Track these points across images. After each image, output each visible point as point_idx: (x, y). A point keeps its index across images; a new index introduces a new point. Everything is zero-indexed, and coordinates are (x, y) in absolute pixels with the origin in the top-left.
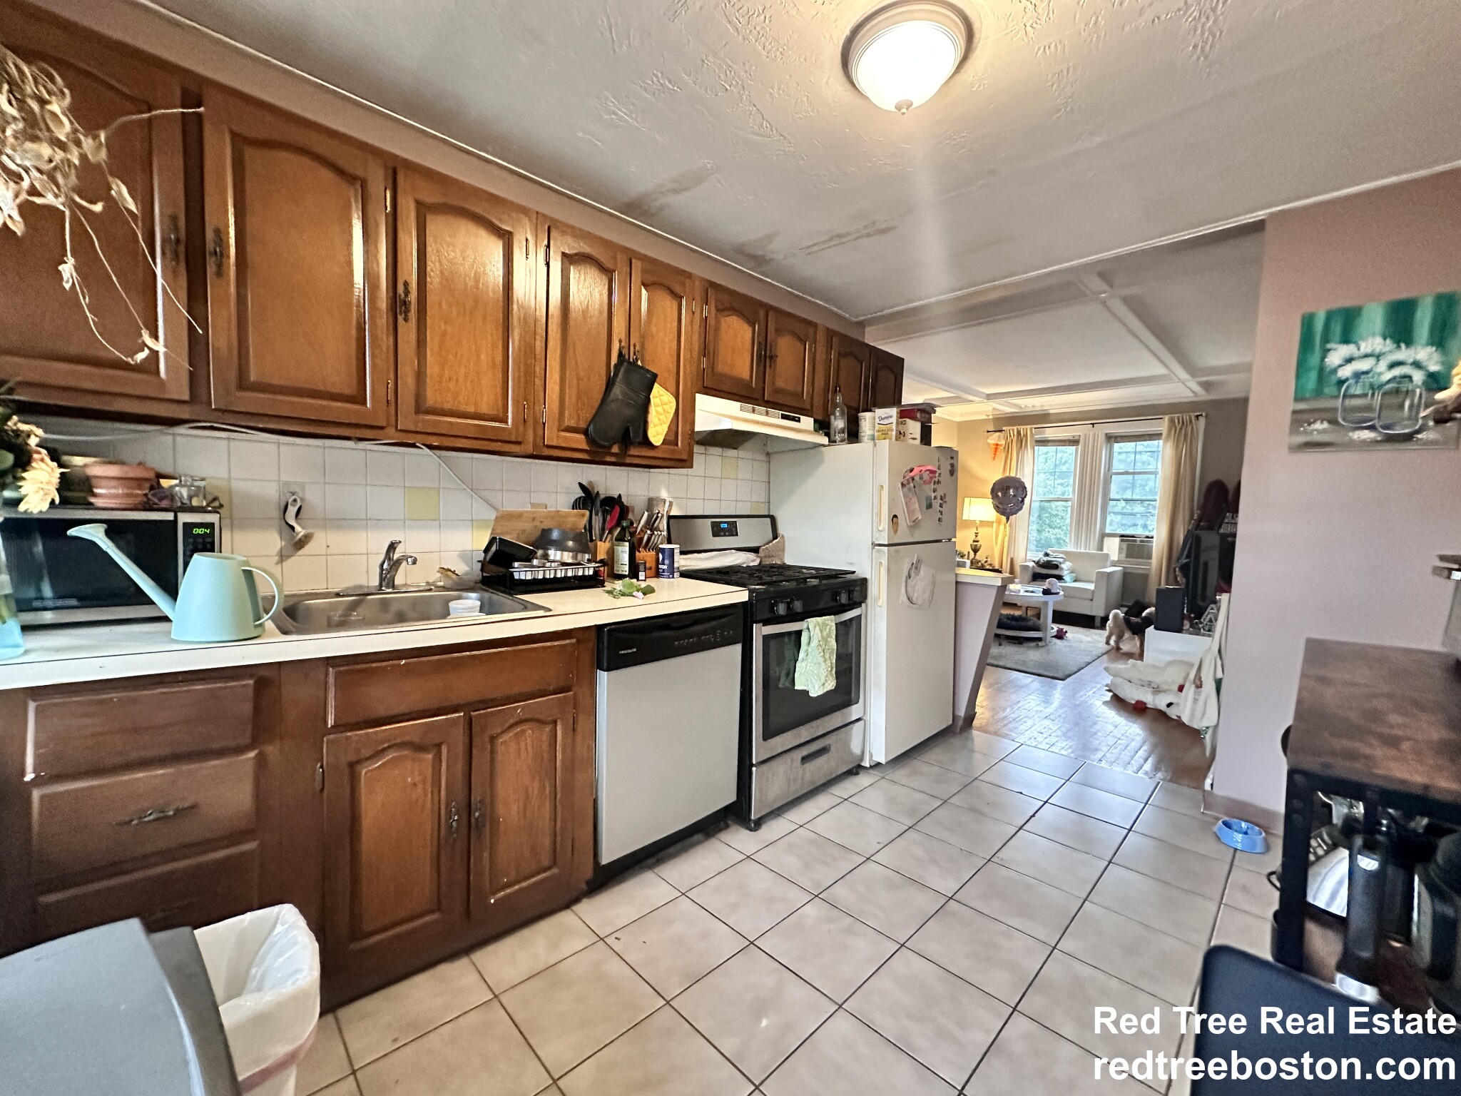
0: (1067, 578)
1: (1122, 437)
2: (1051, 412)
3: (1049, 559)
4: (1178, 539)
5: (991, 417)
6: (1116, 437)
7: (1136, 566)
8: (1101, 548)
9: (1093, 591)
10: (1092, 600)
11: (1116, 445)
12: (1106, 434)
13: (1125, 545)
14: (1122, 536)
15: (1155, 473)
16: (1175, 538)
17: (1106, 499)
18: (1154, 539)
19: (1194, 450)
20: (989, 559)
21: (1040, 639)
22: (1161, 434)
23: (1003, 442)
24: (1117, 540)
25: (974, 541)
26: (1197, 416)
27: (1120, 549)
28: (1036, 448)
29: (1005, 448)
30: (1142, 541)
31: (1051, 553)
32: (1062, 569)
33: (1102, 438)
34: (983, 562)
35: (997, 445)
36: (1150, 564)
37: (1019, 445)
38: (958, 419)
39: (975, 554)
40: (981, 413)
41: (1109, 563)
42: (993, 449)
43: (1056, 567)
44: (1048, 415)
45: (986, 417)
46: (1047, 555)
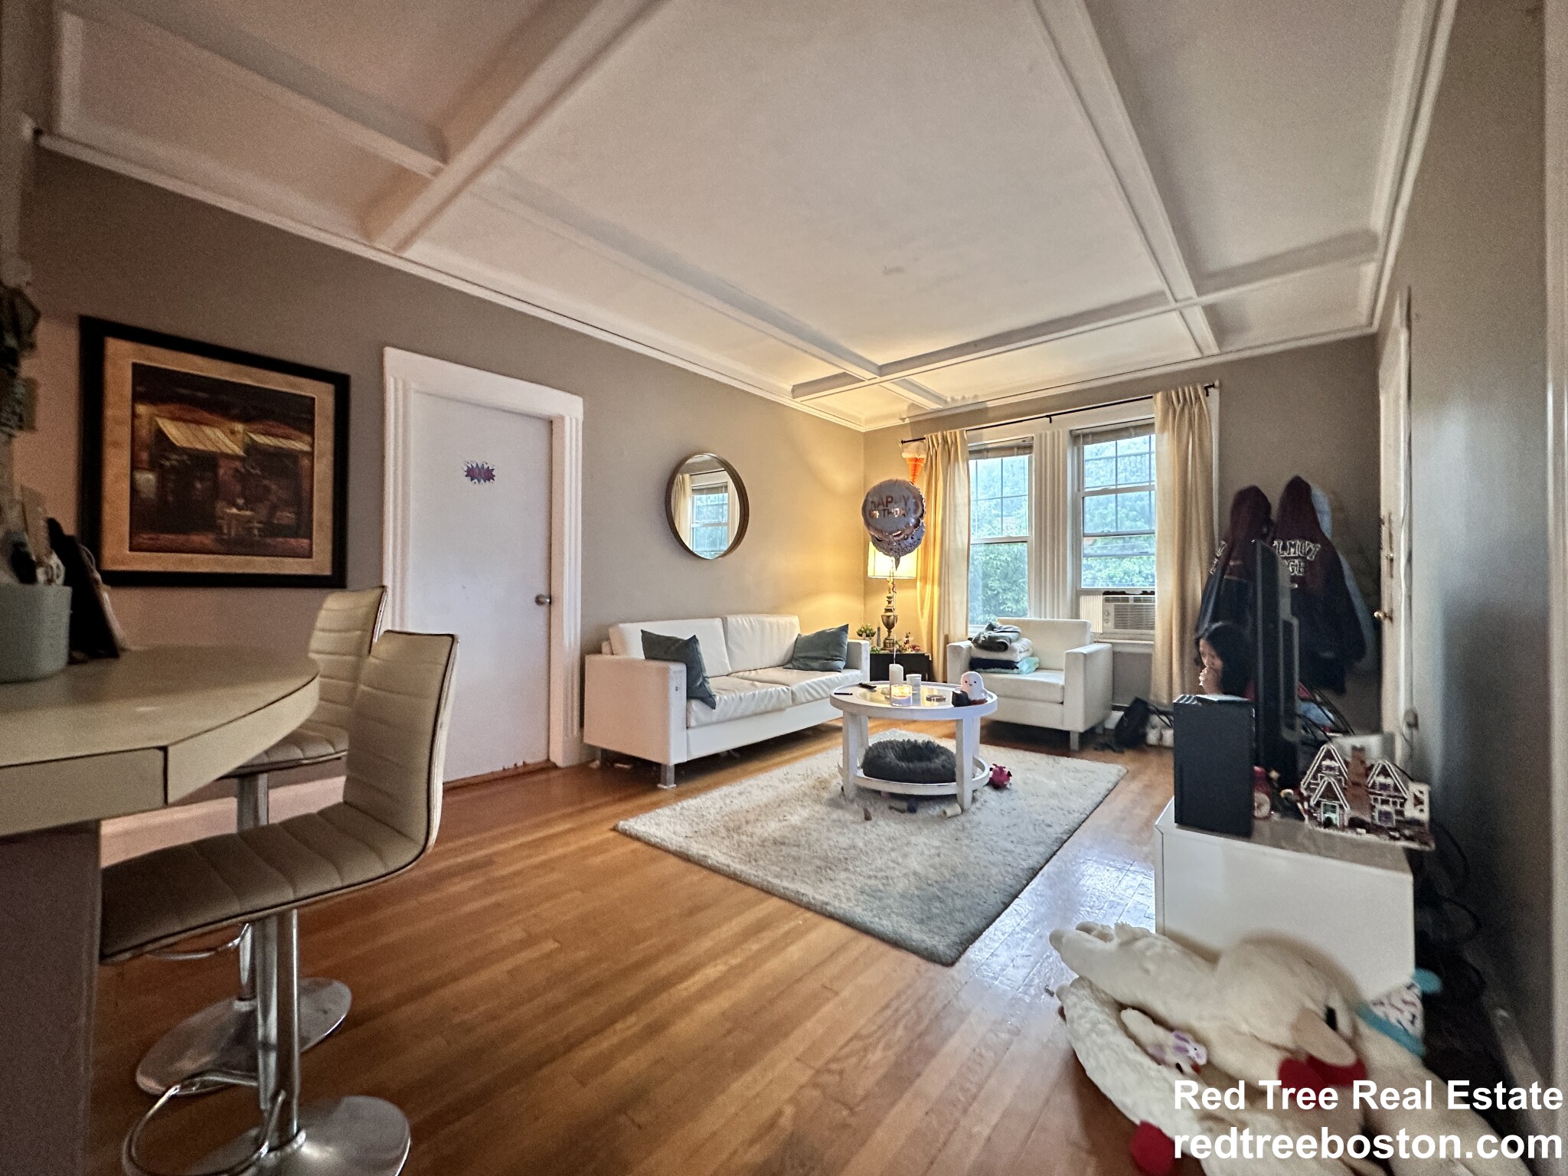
0: (1023, 666)
1: (1094, 434)
2: (990, 404)
3: (993, 634)
4: (1194, 594)
5: (907, 421)
6: (1085, 435)
7: (1130, 641)
8: (1076, 613)
9: (1063, 688)
10: (1062, 703)
11: (1088, 448)
12: (1071, 431)
13: (1111, 606)
14: (1107, 593)
15: (1150, 489)
16: (1189, 593)
17: (1078, 536)
18: (1156, 596)
19: (1206, 443)
20: (910, 639)
21: (951, 798)
22: (1153, 424)
23: (923, 456)
24: (1101, 598)
25: (887, 610)
26: (1206, 388)
27: (1106, 613)
28: (972, 463)
29: (926, 465)
30: (1137, 600)
31: (998, 624)
32: (1014, 650)
33: (1064, 438)
34: (902, 643)
35: (916, 460)
36: (1152, 638)
37: (946, 459)
38: (863, 429)
39: (889, 632)
40: (892, 416)
41: (1088, 639)
42: (911, 468)
43: (1004, 647)
44: (984, 411)
45: (901, 423)
46: (991, 627)
